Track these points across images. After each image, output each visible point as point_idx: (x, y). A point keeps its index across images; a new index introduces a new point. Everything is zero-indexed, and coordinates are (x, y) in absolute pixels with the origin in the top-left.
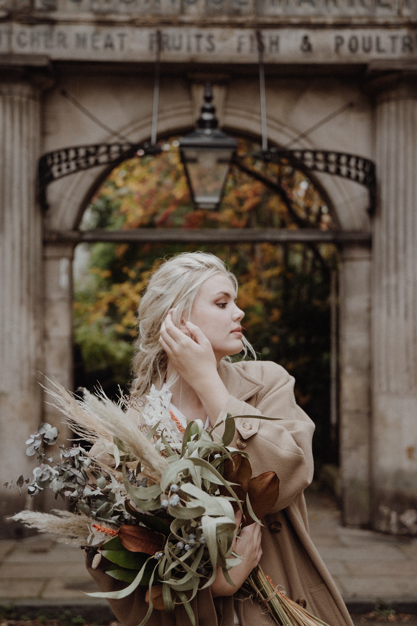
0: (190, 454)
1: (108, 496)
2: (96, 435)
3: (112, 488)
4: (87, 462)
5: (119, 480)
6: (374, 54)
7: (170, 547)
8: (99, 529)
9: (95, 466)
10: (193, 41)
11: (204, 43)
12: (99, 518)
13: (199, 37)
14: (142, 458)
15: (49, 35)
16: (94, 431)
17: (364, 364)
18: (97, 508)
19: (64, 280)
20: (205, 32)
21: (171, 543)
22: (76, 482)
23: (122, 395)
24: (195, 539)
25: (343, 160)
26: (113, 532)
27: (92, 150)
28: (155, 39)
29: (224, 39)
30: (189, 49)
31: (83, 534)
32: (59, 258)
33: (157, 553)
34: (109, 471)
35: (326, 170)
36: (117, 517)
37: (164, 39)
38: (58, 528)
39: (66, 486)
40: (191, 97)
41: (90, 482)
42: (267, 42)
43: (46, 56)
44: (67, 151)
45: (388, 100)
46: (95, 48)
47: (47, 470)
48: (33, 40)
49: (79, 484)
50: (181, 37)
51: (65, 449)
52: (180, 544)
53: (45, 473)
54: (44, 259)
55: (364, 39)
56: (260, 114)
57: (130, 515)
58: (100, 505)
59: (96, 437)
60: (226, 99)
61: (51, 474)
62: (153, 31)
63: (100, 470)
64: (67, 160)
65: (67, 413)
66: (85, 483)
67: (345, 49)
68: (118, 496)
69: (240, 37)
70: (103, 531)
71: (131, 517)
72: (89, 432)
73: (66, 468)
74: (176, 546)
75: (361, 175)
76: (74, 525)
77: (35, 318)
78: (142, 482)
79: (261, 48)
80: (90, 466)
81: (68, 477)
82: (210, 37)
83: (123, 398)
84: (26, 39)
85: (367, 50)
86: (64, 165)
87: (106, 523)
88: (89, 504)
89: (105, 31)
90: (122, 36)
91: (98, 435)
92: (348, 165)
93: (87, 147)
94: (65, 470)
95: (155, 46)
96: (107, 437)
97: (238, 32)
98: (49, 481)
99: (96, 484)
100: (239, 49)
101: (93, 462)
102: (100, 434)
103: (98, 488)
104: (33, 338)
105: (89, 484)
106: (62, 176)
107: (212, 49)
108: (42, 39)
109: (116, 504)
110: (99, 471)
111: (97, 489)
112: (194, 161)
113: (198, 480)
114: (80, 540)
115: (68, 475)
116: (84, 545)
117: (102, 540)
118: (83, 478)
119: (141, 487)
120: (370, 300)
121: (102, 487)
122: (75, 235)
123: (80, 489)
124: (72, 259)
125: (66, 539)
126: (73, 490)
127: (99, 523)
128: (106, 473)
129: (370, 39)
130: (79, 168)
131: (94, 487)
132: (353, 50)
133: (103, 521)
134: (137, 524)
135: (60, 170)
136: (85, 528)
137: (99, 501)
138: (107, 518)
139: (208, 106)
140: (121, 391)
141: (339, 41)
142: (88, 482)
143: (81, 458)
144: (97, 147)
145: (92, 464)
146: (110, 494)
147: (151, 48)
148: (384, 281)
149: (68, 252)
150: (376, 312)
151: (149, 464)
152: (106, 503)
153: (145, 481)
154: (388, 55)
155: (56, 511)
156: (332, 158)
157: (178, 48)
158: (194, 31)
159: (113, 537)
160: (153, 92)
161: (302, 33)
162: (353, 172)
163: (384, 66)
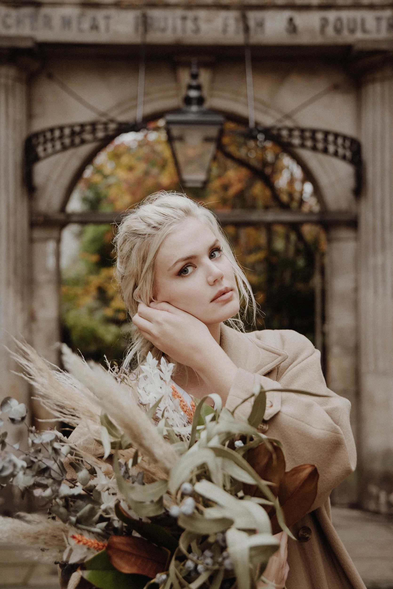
0: (209, 439)
1: (92, 495)
2: (77, 415)
3: (97, 485)
4: (64, 450)
5: (107, 474)
6: (359, 35)
7: (176, 567)
8: (79, 541)
9: (75, 456)
10: (179, 23)
11: (190, 25)
12: (80, 526)
13: (184, 18)
14: (141, 445)
15: (34, 18)
16: (74, 409)
17: (351, 343)
18: (76, 511)
19: (51, 262)
20: (190, 14)
21: (178, 562)
22: (50, 477)
23: (110, 367)
24: (212, 557)
25: (331, 138)
26: (98, 544)
27: (77, 129)
28: (140, 21)
29: (209, 21)
30: (174, 30)
31: (57, 545)
32: (46, 240)
33: (158, 575)
34: (94, 462)
35: (314, 149)
36: (104, 524)
37: (149, 21)
38: (25, 537)
39: (36, 482)
40: (176, 79)
41: (68, 476)
42: (252, 24)
43: (31, 38)
44: (52, 130)
45: (374, 81)
46: (81, 30)
47: (10, 461)
48: (19, 22)
49: (53, 479)
50: (166, 19)
51: (36, 433)
52: (190, 564)
53: (6, 465)
54: (32, 241)
55: (349, 20)
56: (246, 96)
57: (121, 522)
58: (81, 508)
59: (77, 417)
60: (212, 81)
61: (15, 466)
62: (138, 13)
63: (82, 461)
64: (53, 140)
65: (40, 385)
66: (62, 478)
67: (330, 31)
68: (105, 496)
69: (226, 19)
70: (84, 544)
71: (122, 524)
72: (69, 411)
73: (36, 458)
74: (184, 565)
75: (348, 154)
76: (47, 534)
77: (23, 299)
78: (137, 477)
79: (247, 29)
80: (69, 456)
81: (40, 469)
82: (196, 19)
83: (111, 371)
84: (11, 21)
85: (352, 31)
86: (49, 145)
87: (89, 531)
88: (67, 506)
89: (91, 13)
90: (107, 18)
91: (81, 416)
92: (335, 143)
93: (71, 126)
94: (35, 460)
95: (141, 29)
96: (91, 417)
97: (223, 14)
98: (13, 475)
99: (76, 480)
100: (225, 31)
101: (72, 450)
102: (83, 414)
103: (78, 484)
104: (21, 319)
105: (67, 480)
106: (47, 156)
107: (197, 30)
108: (27, 22)
109: (103, 507)
110: (80, 463)
111: (77, 486)
112: (181, 139)
113: (217, 476)
114: (54, 554)
115: (39, 467)
116: (58, 560)
117: (82, 557)
118: (58, 471)
119: (136, 484)
120: (357, 281)
121: (84, 483)
122: (62, 217)
123: (55, 487)
124: (59, 241)
125: (34, 553)
126: (45, 487)
127: (79, 531)
128: (89, 464)
129: (355, 21)
130: (64, 148)
131: (73, 482)
132: (338, 30)
133: (84, 530)
134: (129, 534)
135: (45, 150)
136: (60, 538)
137: (80, 502)
138: (91, 525)
139: (194, 83)
140: (108, 363)
141: (325, 22)
142: (65, 476)
143: (57, 445)
144: (82, 126)
145: (71, 453)
146: (94, 492)
147: (136, 29)
148: (371, 261)
149: (55, 233)
150: (363, 293)
151: (149, 452)
152: (88, 506)
153: (140, 476)
154: (373, 36)
155: (22, 514)
156: (320, 136)
157: (164, 30)
158: (179, 13)
159: (98, 551)
160: (138, 75)
161: (286, 14)
162: (341, 151)
163: (370, 47)
